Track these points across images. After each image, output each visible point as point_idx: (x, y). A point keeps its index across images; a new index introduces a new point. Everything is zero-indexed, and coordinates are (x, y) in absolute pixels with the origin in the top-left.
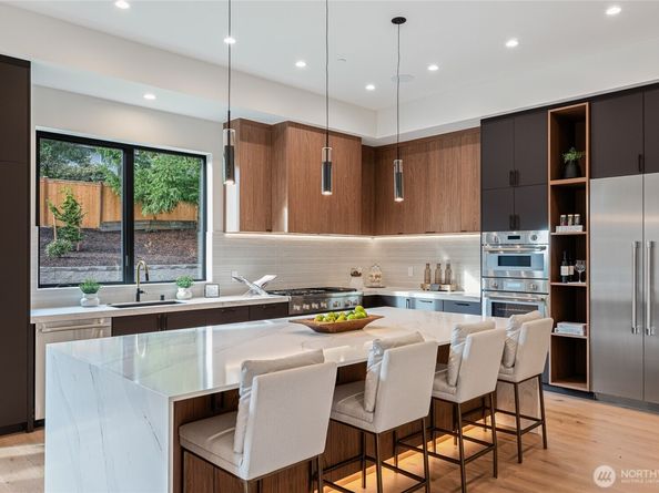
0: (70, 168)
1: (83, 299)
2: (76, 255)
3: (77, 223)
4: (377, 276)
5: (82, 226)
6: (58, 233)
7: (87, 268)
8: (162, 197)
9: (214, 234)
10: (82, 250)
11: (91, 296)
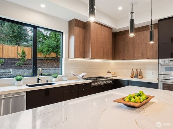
0: (25, 44)
1: (16, 83)
2: (24, 66)
3: (25, 57)
4: (114, 73)
5: (26, 58)
6: (20, 60)
7: (27, 69)
8: (47, 51)
9: (65, 59)
10: (26, 64)
11: (19, 82)
